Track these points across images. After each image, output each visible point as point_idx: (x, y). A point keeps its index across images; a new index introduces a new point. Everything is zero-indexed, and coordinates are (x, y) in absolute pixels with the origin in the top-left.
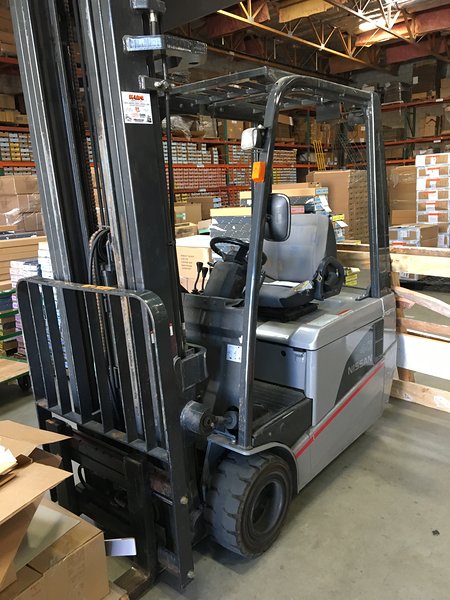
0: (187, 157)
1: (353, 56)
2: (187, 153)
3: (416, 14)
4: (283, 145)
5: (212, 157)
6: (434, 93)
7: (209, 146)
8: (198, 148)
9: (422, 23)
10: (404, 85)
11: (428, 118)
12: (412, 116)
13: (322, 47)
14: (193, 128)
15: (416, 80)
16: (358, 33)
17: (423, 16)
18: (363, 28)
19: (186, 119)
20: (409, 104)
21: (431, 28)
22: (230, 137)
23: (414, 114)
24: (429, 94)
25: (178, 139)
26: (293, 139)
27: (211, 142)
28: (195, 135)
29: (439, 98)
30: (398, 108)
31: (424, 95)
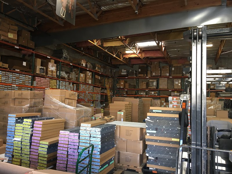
0: (65, 87)
1: (123, 60)
2: (65, 85)
3: (144, 51)
4: (97, 86)
5: (74, 88)
6: (146, 75)
7: (73, 84)
8: (70, 84)
9: (145, 54)
10: (136, 71)
11: (144, 83)
12: (138, 81)
13: (115, 56)
14: (68, 77)
15: (140, 70)
16: (125, 53)
17: (146, 51)
18: (127, 52)
19: (67, 73)
20: (137, 77)
21: (148, 56)
22: (80, 81)
23: (138, 80)
24: (144, 75)
25: (63, 80)
26: (100, 84)
27: (74, 82)
28: (69, 79)
29: (147, 77)
30: (134, 78)
31: (142, 75)
